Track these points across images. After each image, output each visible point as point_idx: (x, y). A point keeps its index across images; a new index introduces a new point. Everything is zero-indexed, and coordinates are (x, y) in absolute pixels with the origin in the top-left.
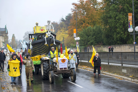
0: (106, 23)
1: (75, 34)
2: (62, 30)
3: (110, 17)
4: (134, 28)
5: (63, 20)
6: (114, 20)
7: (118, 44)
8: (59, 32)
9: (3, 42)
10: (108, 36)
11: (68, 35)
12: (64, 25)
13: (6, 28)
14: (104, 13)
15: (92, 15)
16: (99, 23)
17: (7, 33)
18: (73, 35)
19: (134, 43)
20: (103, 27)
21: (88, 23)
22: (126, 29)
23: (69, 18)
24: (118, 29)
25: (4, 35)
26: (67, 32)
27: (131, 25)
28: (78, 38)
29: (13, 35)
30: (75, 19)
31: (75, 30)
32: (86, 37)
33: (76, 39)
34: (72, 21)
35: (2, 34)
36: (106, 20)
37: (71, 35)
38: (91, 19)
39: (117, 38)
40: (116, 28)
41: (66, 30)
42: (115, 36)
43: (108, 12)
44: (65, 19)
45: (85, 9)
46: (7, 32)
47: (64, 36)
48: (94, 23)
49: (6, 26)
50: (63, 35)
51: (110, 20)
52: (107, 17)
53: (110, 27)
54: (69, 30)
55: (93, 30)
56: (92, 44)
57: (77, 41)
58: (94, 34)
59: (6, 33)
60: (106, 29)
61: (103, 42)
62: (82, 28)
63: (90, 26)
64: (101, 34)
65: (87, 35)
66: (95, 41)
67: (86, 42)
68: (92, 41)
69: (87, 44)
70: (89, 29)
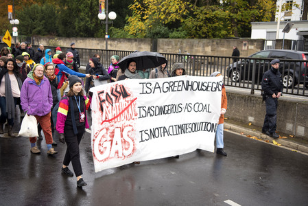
0: (64, 1)
1: (10, 13)
4: (107, 14)
7: (81, 36)
10: (65, 23)
19: (107, 36)
20: (57, 7)
22: (95, 15)
24: (82, 14)
27: (103, 8)
28: (17, 22)
31: (10, 7)
32: (30, 21)
33: (12, 22)
39: (80, 27)
40: (79, 11)
42: (76, 24)
53: (69, 9)
55: (42, 11)
56: (39, 33)
57: (15, 25)
58: (43, 18)
60: (63, 11)
61: (57, 32)
62: (23, 6)
63: (36, 4)
64: (55, 19)
65: (31, 18)
66: (44, 28)
67: (29, 29)
68: (39, 28)
69: (31, 33)
70: (34, 8)
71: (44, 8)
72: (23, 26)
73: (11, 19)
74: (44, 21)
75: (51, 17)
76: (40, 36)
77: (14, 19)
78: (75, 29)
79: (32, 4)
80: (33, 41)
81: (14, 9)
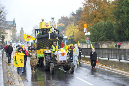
0: (118, 18)
1: (85, 29)
2: (72, 25)
3: (123, 12)
5: (73, 14)
6: (126, 15)
8: (69, 26)
9: (11, 36)
10: (120, 32)
11: (78, 30)
12: (74, 19)
13: (14, 21)
14: (116, 8)
15: (103, 9)
16: (111, 18)
17: (16, 27)
18: (83, 30)
20: (115, 22)
21: (100, 18)
23: (79, 12)
25: (12, 28)
26: (77, 26)
28: (89, 34)
29: (22, 29)
30: (86, 14)
31: (85, 25)
32: (97, 32)
33: (86, 34)
34: (82, 16)
35: (10, 27)
36: (118, 15)
37: (82, 30)
38: (103, 14)
41: (76, 25)
43: (120, 7)
44: (75, 14)
45: (96, 3)
46: (16, 25)
47: (74, 31)
48: (105, 18)
49: (14, 19)
50: (74, 29)
51: (122, 16)
52: (119, 12)
53: (122, 23)
54: (80, 24)
55: (105, 25)
56: (103, 40)
57: (88, 36)
58: (105, 30)
59: (14, 27)
60: (118, 24)
61: (114, 38)
62: (93, 23)
63: (101, 21)
64: (113, 30)
65: (98, 30)
66: (106, 36)
67: (97, 37)
68: (103, 37)
69: (98, 40)
70: (100, 24)
71: (106, 23)
72: (93, 36)
73: (85, 32)
74: (106, 32)
75: (110, 29)
76: (103, 42)
77: (88, 32)
78: (125, 35)
79: (98, 21)
80: (99, 45)
81: (87, 26)
